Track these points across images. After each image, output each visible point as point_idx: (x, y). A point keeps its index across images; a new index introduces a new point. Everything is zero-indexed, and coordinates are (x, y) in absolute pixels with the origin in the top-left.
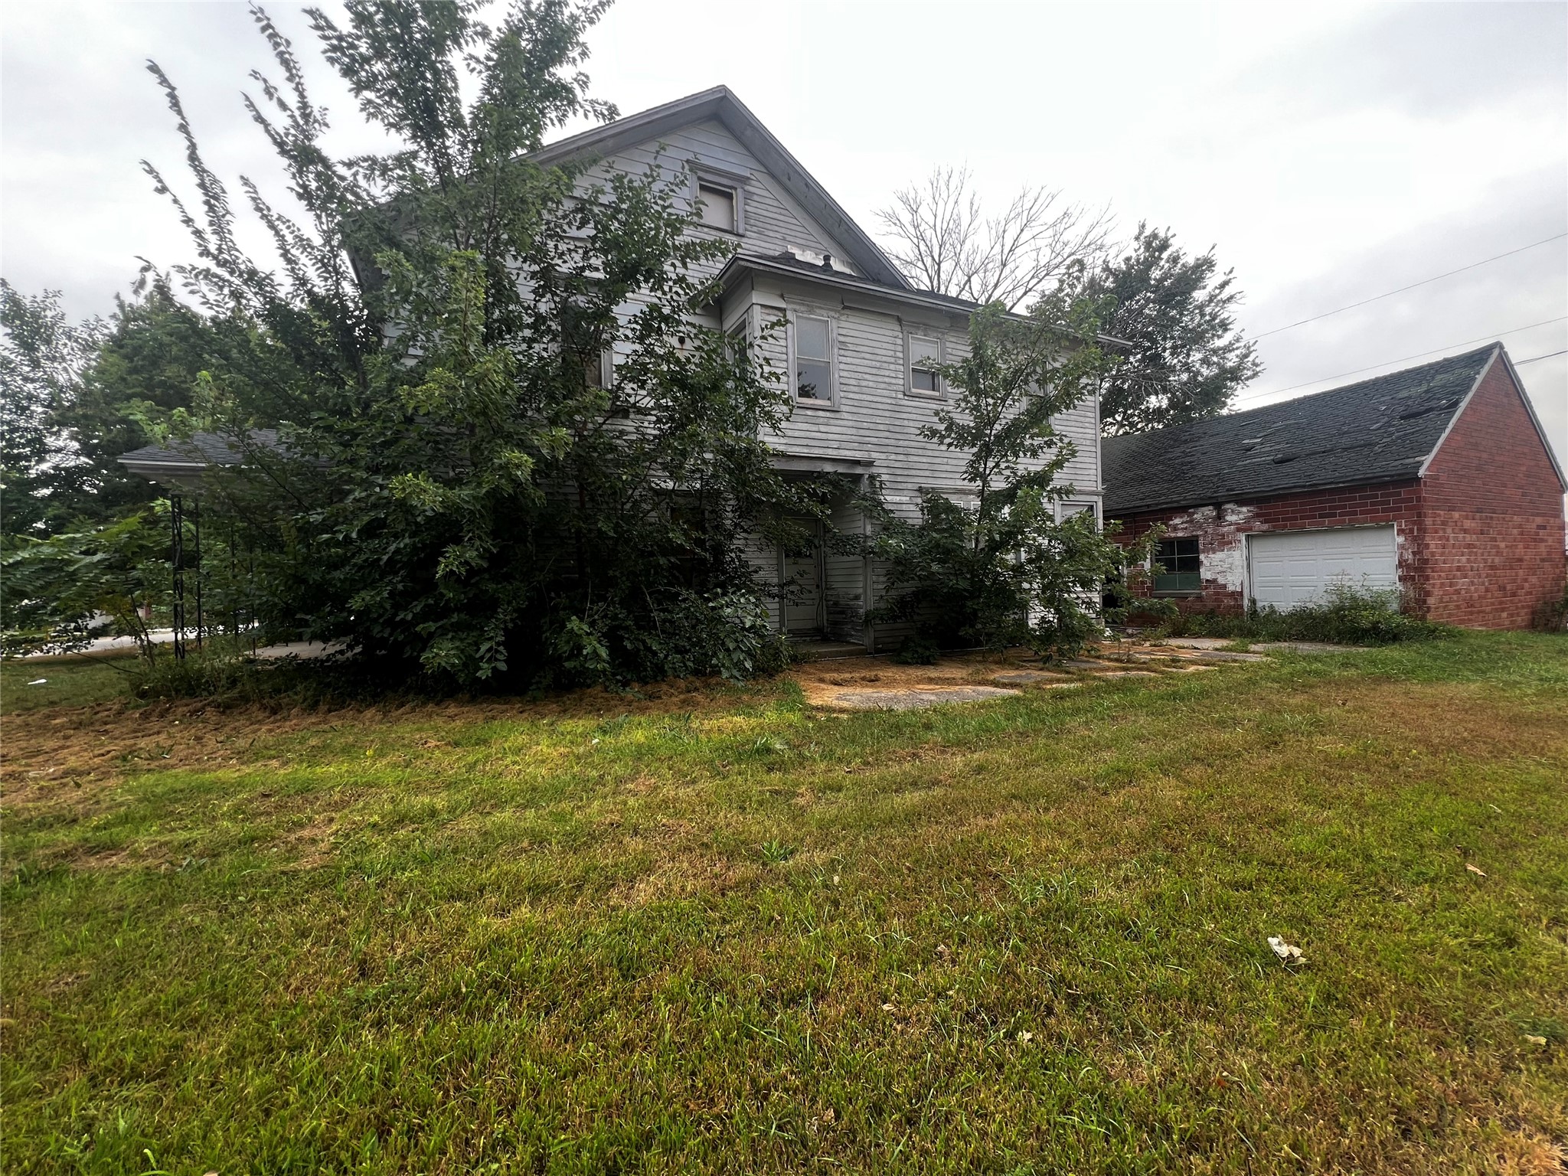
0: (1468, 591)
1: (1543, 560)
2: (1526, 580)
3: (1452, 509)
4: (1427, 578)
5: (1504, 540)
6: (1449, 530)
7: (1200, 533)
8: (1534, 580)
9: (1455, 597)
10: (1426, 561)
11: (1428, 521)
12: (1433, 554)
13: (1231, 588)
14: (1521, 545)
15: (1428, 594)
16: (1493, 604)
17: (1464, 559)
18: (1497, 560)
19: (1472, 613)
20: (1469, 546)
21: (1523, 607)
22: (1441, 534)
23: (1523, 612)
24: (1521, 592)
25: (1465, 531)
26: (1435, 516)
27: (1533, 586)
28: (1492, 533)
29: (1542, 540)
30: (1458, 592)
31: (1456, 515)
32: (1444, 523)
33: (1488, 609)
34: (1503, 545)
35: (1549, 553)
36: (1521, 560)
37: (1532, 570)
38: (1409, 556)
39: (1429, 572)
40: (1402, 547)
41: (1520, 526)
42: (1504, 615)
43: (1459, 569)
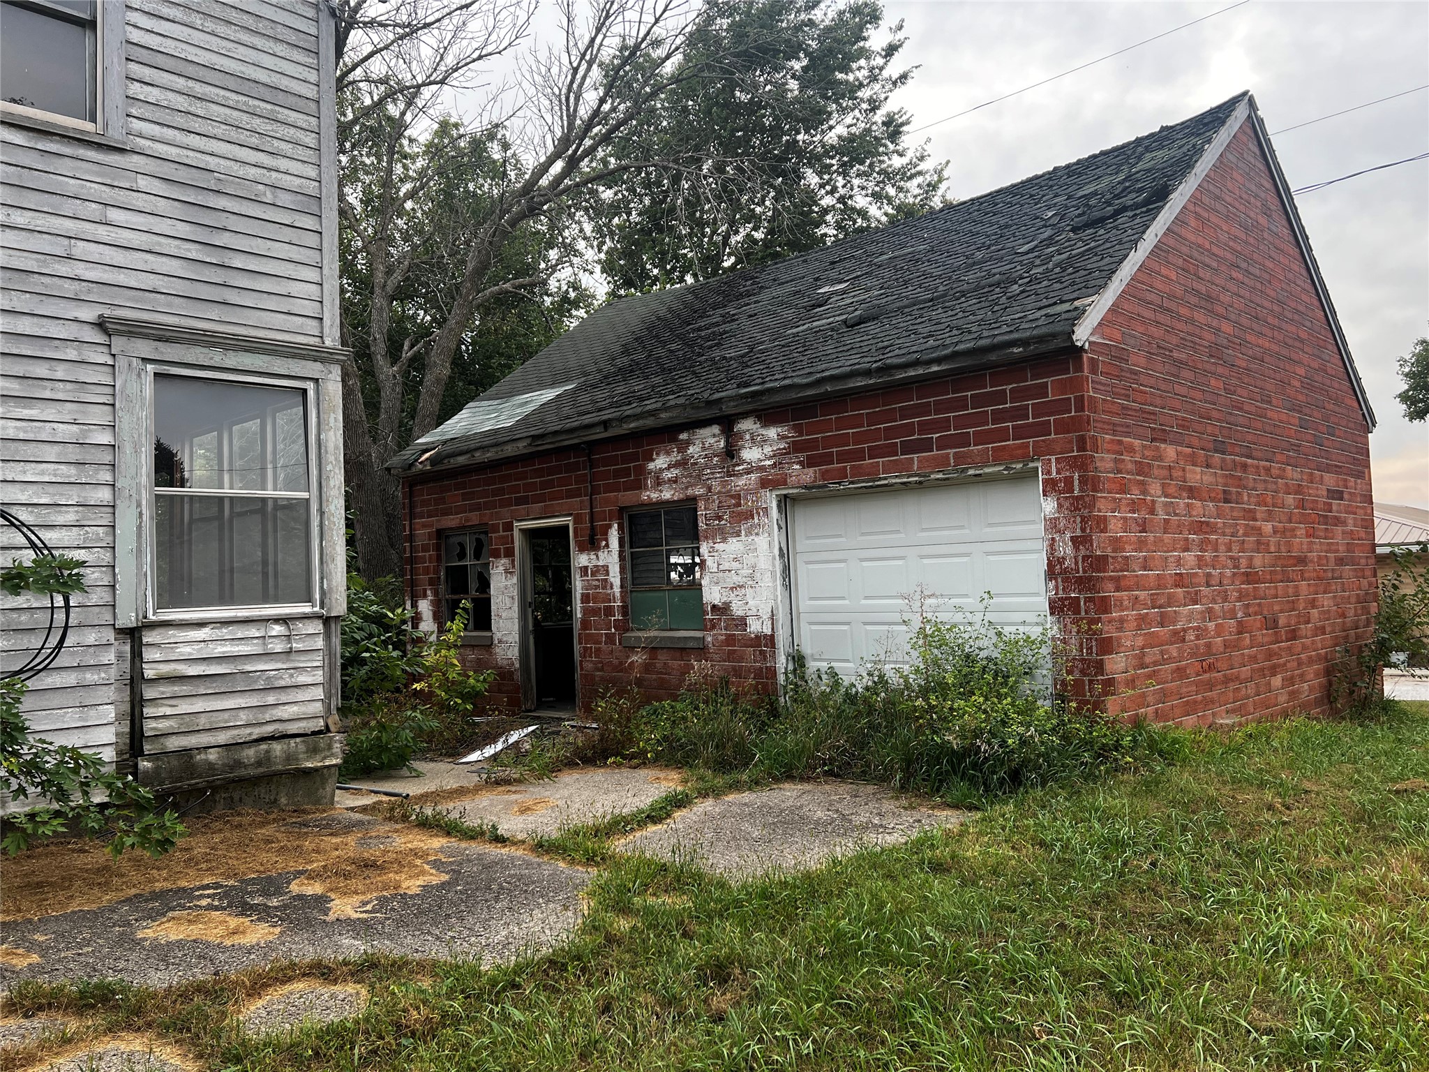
0: (1201, 632)
1: (1340, 561)
2: (1313, 604)
3: (1160, 436)
4: (1104, 606)
5: (1270, 516)
6: (1155, 488)
7: (699, 491)
8: (1326, 601)
9: (1173, 650)
10: (1100, 563)
11: (1104, 461)
12: (1117, 544)
13: (754, 627)
14: (1301, 530)
15: (1107, 646)
16: (1253, 659)
17: (1190, 557)
18: (1258, 560)
19: (1210, 685)
20: (1201, 527)
21: (1311, 661)
22: (1135, 494)
23: (1311, 671)
24: (1306, 629)
25: (1192, 492)
26: (1120, 449)
27: (1326, 615)
28: (1248, 500)
29: (1338, 521)
30: (1179, 637)
31: (1170, 452)
32: (1142, 469)
33: (1245, 671)
34: (1268, 527)
35: (1350, 548)
36: (1302, 561)
37: (1323, 582)
38: (1065, 549)
39: (1109, 591)
40: (1052, 525)
41: (1299, 490)
42: (1277, 681)
43: (1180, 580)
